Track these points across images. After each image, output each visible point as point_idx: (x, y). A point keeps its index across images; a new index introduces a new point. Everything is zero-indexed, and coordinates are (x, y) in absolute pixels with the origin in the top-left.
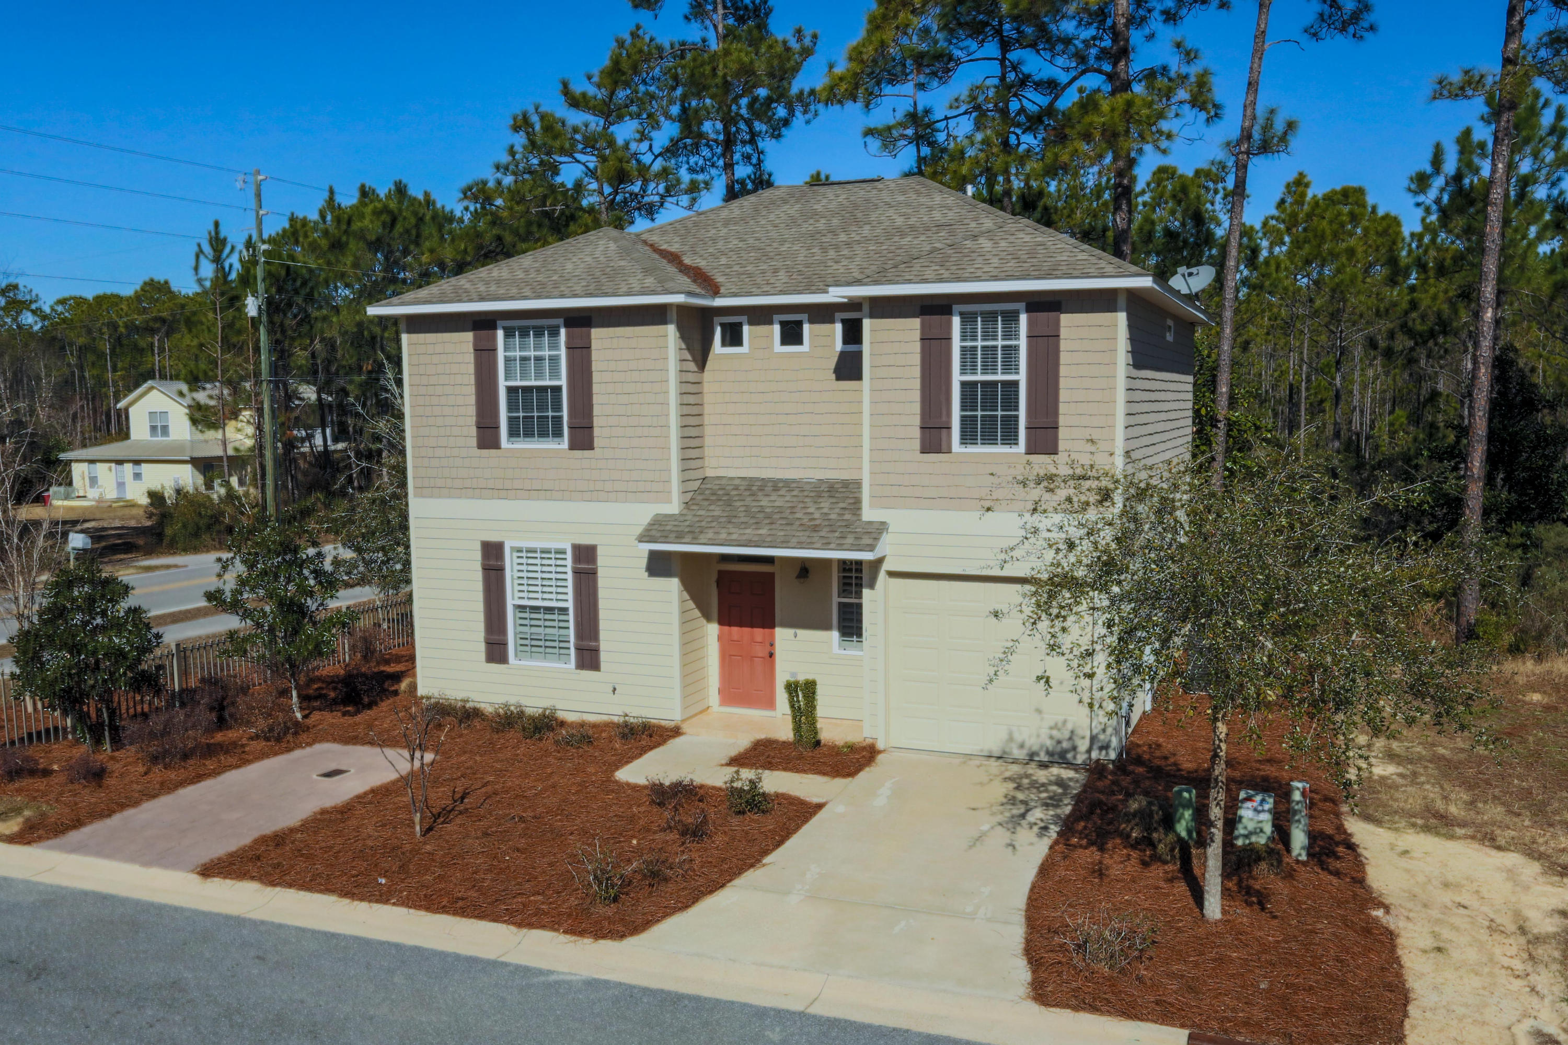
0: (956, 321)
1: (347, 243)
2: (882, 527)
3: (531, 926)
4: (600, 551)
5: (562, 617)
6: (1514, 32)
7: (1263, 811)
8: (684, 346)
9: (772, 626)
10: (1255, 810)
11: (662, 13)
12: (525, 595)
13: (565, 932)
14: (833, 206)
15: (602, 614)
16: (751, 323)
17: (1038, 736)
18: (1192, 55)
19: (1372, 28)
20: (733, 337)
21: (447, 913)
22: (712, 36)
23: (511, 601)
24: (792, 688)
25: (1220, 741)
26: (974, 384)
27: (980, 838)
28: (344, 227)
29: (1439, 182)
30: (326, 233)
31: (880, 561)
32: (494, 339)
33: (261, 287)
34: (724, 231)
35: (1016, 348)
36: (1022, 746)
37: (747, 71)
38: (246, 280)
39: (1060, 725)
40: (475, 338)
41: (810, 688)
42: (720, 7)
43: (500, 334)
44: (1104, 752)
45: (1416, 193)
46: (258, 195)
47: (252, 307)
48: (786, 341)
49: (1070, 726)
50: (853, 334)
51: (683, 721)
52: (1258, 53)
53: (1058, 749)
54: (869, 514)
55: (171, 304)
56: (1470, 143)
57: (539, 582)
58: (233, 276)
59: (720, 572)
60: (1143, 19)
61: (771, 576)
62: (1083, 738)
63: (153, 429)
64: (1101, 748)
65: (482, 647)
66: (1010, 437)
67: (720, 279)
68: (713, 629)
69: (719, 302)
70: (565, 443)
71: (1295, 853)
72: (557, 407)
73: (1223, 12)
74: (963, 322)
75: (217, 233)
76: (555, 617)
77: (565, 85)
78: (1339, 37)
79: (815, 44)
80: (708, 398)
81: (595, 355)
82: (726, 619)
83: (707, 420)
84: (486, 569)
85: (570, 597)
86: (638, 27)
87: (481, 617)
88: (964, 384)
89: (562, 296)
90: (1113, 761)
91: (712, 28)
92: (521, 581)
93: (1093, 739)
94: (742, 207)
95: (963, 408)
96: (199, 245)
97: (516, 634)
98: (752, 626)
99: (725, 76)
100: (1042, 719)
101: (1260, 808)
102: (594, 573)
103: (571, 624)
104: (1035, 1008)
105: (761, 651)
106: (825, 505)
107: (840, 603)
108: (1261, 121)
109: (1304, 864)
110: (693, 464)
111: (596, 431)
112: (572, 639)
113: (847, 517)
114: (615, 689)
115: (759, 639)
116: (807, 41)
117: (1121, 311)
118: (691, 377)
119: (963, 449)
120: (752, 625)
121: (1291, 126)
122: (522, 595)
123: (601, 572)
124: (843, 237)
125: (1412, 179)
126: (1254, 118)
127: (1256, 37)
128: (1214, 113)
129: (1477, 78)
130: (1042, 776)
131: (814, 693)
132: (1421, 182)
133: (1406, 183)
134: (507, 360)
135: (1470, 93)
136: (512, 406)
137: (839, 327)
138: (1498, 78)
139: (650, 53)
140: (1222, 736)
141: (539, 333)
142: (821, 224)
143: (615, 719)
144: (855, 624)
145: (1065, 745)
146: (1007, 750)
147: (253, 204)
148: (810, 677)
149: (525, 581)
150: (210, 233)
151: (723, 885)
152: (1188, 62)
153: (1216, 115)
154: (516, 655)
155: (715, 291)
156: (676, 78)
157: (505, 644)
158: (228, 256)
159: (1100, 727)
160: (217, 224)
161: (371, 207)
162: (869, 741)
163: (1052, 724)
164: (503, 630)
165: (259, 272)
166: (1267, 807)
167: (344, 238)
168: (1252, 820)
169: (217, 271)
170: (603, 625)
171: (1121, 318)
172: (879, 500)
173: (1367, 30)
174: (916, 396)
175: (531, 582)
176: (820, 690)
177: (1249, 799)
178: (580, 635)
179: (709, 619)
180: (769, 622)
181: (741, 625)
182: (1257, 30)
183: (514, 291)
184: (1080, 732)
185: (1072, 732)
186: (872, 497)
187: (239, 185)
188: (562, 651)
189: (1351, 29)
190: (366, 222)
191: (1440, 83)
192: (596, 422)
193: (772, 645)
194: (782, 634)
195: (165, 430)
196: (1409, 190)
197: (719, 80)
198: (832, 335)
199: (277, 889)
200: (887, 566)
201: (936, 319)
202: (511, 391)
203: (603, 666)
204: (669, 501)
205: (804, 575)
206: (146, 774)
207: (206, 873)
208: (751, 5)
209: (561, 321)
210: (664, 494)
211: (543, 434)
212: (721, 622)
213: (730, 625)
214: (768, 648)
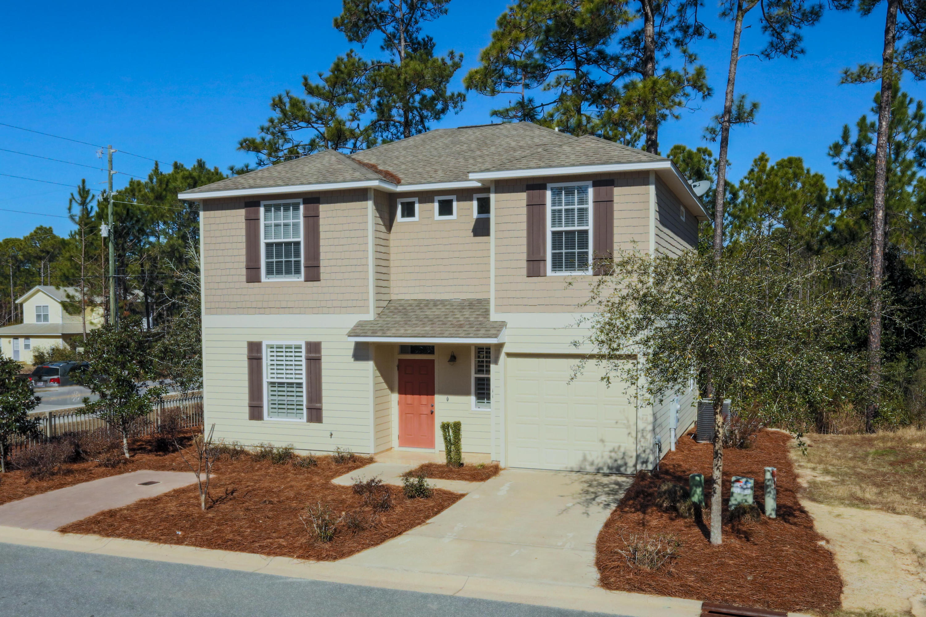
0: (549, 193)
1: (165, 197)
2: (502, 325)
3: (276, 554)
4: (323, 346)
5: (298, 389)
6: (889, 43)
7: (747, 488)
8: (378, 215)
9: (433, 394)
10: (742, 488)
11: (366, 45)
12: (275, 376)
13: (297, 557)
14: (472, 138)
15: (324, 386)
16: (420, 202)
17: (602, 457)
18: (693, 57)
19: (802, 51)
20: (409, 211)
21: (221, 548)
22: (397, 59)
23: (266, 379)
24: (445, 427)
25: (719, 427)
26: (560, 233)
27: (566, 510)
28: (164, 186)
29: (847, 149)
30: (152, 190)
31: (500, 346)
32: (258, 213)
33: (110, 218)
34: (404, 153)
35: (586, 210)
36: (592, 464)
37: (419, 76)
38: (102, 216)
39: (616, 449)
40: (246, 212)
41: (457, 427)
42: (403, 41)
43: (262, 210)
44: (644, 465)
45: (833, 156)
46: (111, 162)
47: (104, 231)
48: (442, 213)
49: (622, 450)
50: (484, 206)
51: (375, 454)
52: (734, 61)
53: (615, 465)
54: (494, 317)
55: (51, 242)
56: (866, 125)
57: (284, 367)
58: (93, 214)
59: (400, 360)
60: (663, 45)
61: (433, 361)
62: (631, 457)
63: (39, 316)
64: (643, 463)
65: (247, 410)
66: (583, 264)
67: (401, 176)
68: (395, 397)
69: (400, 189)
70: (302, 278)
71: (768, 513)
72: (297, 254)
73: (712, 40)
74: (553, 194)
75: (84, 186)
76: (294, 389)
77: (306, 79)
78: (783, 57)
79: (462, 61)
80: (392, 250)
81: (322, 221)
82: (402, 391)
83: (392, 264)
84: (250, 359)
85: (304, 376)
86: (352, 51)
87: (246, 390)
88: (554, 233)
89: (302, 183)
90: (651, 471)
91: (397, 54)
92: (272, 367)
93: (638, 457)
94: (415, 140)
95: (554, 248)
97: (268, 401)
99: (405, 78)
100: (605, 446)
101: (745, 487)
102: (319, 359)
103: (304, 394)
104: (603, 592)
105: (425, 410)
106: (467, 313)
107: (476, 378)
108: (736, 103)
109: (774, 519)
110: (383, 290)
111: (322, 270)
112: (305, 403)
113: (481, 319)
114: (331, 435)
115: (424, 402)
116: (457, 59)
117: (652, 184)
118: (383, 236)
119: (554, 274)
120: (420, 394)
121: (755, 106)
122: (273, 376)
123: (324, 359)
125: (830, 148)
126: (732, 102)
127: (732, 52)
128: (708, 93)
129: (868, 69)
130: (605, 480)
131: (459, 430)
132: (836, 149)
133: (827, 150)
134: (266, 226)
135: (864, 79)
136: (269, 255)
137: (475, 203)
138: (881, 69)
139: (359, 66)
141: (287, 208)
142: (465, 147)
143: (332, 454)
144: (485, 392)
145: (620, 462)
146: (583, 466)
148: (457, 420)
149: (275, 367)
151: (400, 533)
152: (691, 62)
153: (709, 94)
154: (268, 415)
155: (398, 182)
156: (375, 82)
157: (261, 407)
159: (642, 449)
160: (84, 181)
162: (495, 463)
163: (611, 448)
164: (260, 398)
165: (110, 209)
166: (749, 485)
167: (164, 193)
168: (740, 494)
169: (82, 211)
170: (324, 393)
171: (652, 189)
172: (500, 308)
173: (799, 52)
174: (524, 241)
175: (279, 367)
176: (463, 428)
177: (738, 481)
178: (310, 399)
179: (392, 389)
180: (430, 391)
181: (413, 394)
182: (733, 48)
183: (271, 182)
184: (630, 454)
185: (624, 454)
186: (496, 305)
188: (298, 411)
189: (790, 52)
190: (178, 183)
191: (846, 73)
192: (322, 263)
193: (432, 406)
194: (439, 399)
195: (46, 317)
196: (829, 155)
197: (402, 82)
198: (471, 209)
199: (111, 539)
200: (505, 350)
201: (536, 192)
202: (268, 245)
203: (324, 419)
204: (368, 312)
205: (453, 358)
206: (27, 483)
207: (64, 530)
208: (422, 42)
209: (300, 200)
210: (364, 309)
211: (288, 272)
212: (400, 392)
213: (406, 394)
214: (430, 408)
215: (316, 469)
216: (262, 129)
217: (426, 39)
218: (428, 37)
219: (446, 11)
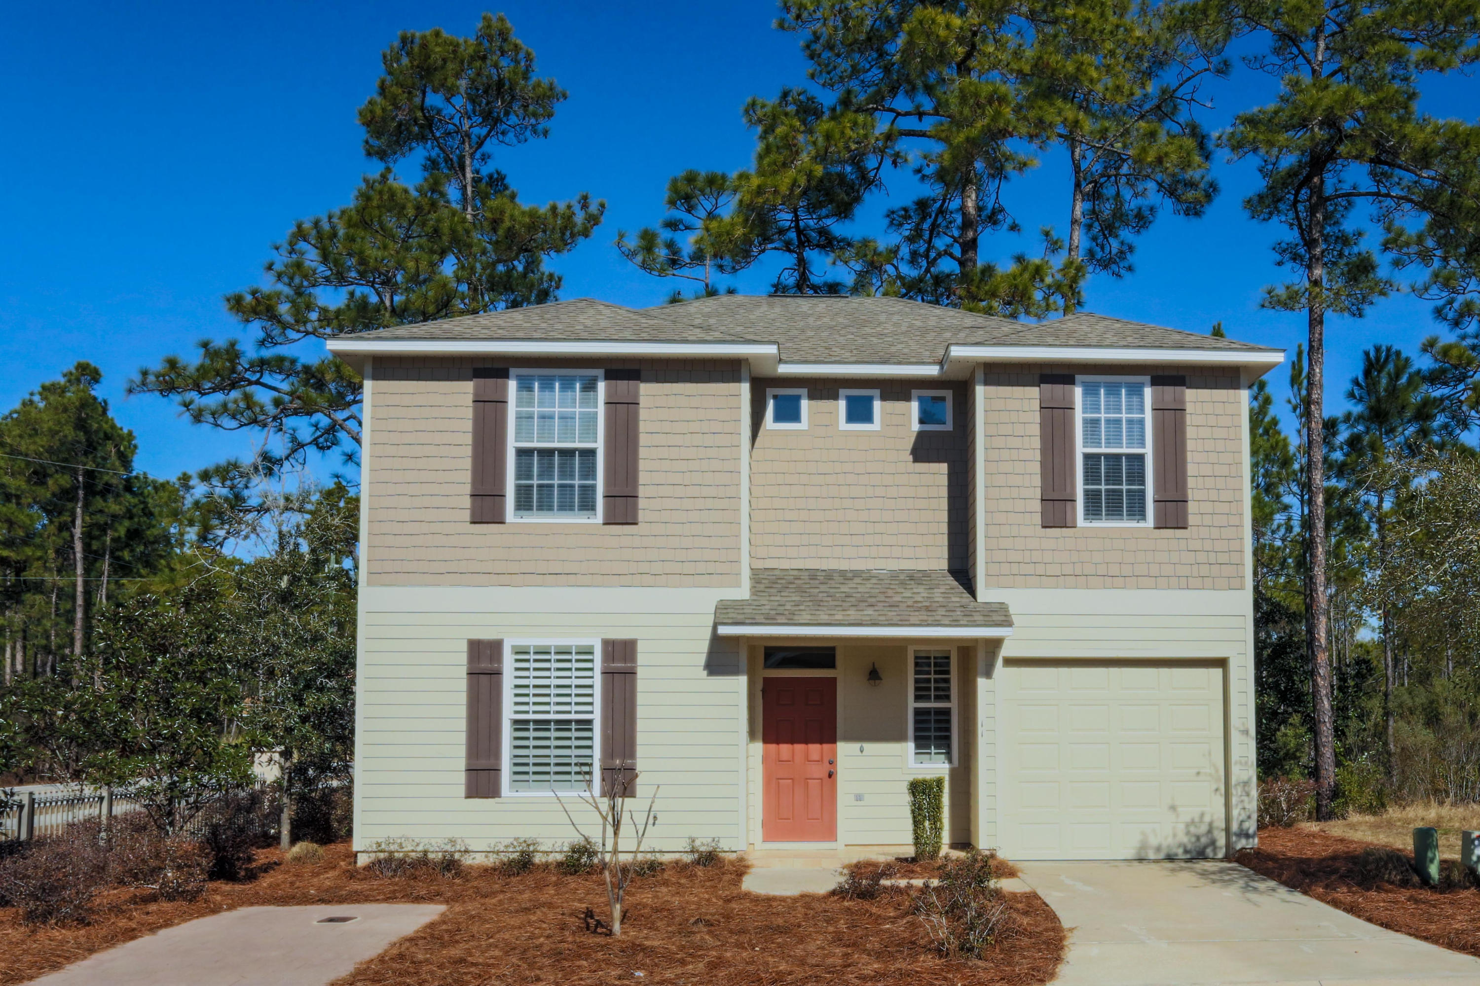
0: (1078, 391)
4: (641, 647)
5: (584, 734)
8: (750, 409)
9: (833, 740)
15: (641, 725)
16: (808, 397)
18: (1059, 244)
20: (788, 411)
26: (1097, 457)
31: (994, 645)
43: (513, 384)
48: (851, 418)
51: (748, 853)
59: (767, 680)
61: (834, 681)
65: (461, 777)
68: (756, 748)
69: (784, 369)
70: (598, 517)
72: (590, 474)
74: (1086, 393)
76: (572, 734)
80: (756, 480)
81: (643, 413)
82: (771, 738)
83: (754, 504)
84: (474, 674)
85: (596, 708)
88: (1087, 457)
95: (1087, 481)
97: (512, 758)
98: (806, 742)
102: (631, 673)
103: (597, 742)
105: (820, 771)
107: (916, 710)
111: (642, 503)
112: (597, 760)
115: (815, 756)
119: (1088, 524)
120: (807, 740)
123: (641, 673)
134: (521, 417)
136: (523, 472)
137: (914, 405)
141: (567, 387)
144: (932, 734)
154: (512, 786)
157: (496, 771)
164: (494, 754)
170: (641, 739)
172: (996, 578)
174: (1036, 467)
178: (608, 753)
179: (752, 734)
180: (829, 737)
181: (792, 742)
191: (1269, 293)
192: (642, 491)
193: (833, 763)
194: (845, 750)
198: (907, 414)
200: (1006, 651)
201: (1057, 388)
202: (523, 453)
203: (640, 790)
204: (738, 585)
205: (874, 675)
209: (600, 372)
210: (733, 578)
211: (566, 506)
212: (766, 741)
213: (778, 742)
214: (826, 767)
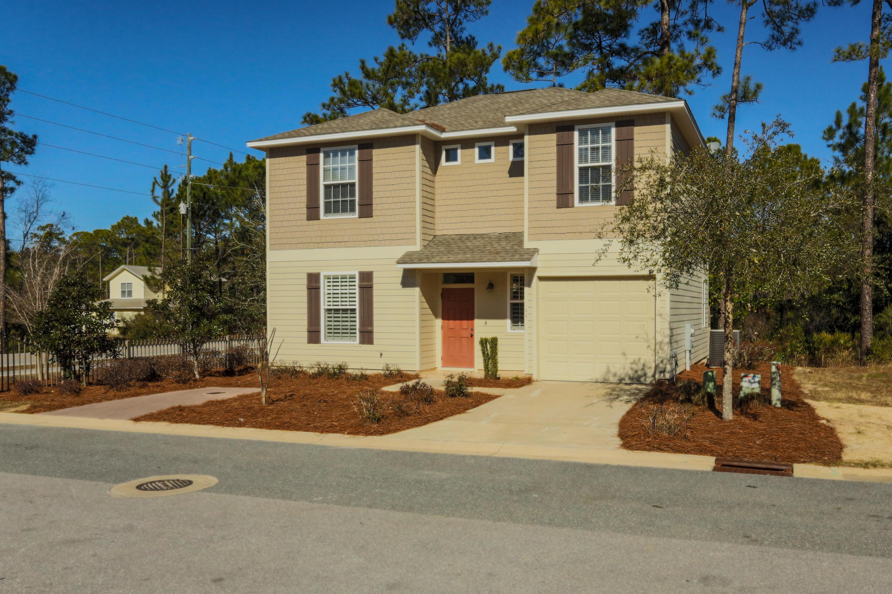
0: (576, 134)
1: (238, 183)
2: (535, 251)
3: (328, 432)
4: (375, 275)
5: (352, 315)
6: (876, 26)
7: (755, 382)
8: (424, 159)
9: (473, 319)
10: (750, 382)
11: (416, 42)
12: (331, 303)
13: (348, 434)
14: (509, 99)
15: (375, 311)
16: (462, 148)
17: (624, 368)
18: (705, 40)
19: (800, 43)
20: (451, 157)
22: (444, 53)
23: (324, 305)
24: (483, 342)
25: (729, 313)
26: (586, 168)
27: (592, 404)
28: (237, 174)
29: (840, 132)
30: (227, 177)
31: (533, 270)
32: (318, 158)
33: (189, 198)
34: (448, 111)
35: (610, 148)
36: (615, 375)
37: (463, 63)
38: (181, 197)
39: (636, 361)
40: (308, 158)
41: (494, 342)
42: (448, 38)
43: (322, 155)
44: (662, 375)
45: (827, 139)
46: (190, 148)
47: (183, 208)
48: (481, 157)
49: (642, 362)
50: (519, 150)
51: (420, 371)
52: (739, 47)
53: (636, 376)
54: (528, 244)
55: (138, 230)
56: (856, 111)
57: (340, 296)
58: (174, 195)
59: (443, 290)
60: (678, 36)
61: (473, 290)
62: (650, 368)
63: (123, 292)
64: (661, 372)
65: (306, 334)
66: (607, 197)
67: (445, 126)
68: (439, 322)
69: (445, 136)
70: (357, 215)
71: (774, 403)
72: (353, 194)
73: (720, 33)
74: (580, 135)
75: (166, 172)
76: (348, 315)
77: (363, 62)
78: (783, 48)
79: (500, 52)
80: (437, 191)
81: (374, 164)
82: (445, 317)
83: (437, 203)
84: (309, 289)
85: (357, 303)
86: (403, 45)
87: (306, 317)
88: (581, 168)
89: (358, 130)
90: (668, 380)
91: (444, 50)
92: (329, 296)
93: (656, 367)
94: (458, 103)
95: (581, 182)
96: (155, 178)
97: (325, 326)
98: (461, 320)
99: (450, 66)
100: (626, 358)
101: (753, 381)
102: (371, 287)
103: (358, 319)
104: (625, 452)
105: (466, 334)
106: (503, 243)
107: (511, 303)
108: (742, 83)
109: (778, 408)
110: (428, 226)
111: (374, 207)
112: (358, 327)
113: (516, 247)
114: (381, 355)
115: (465, 327)
116: (495, 50)
117: (668, 124)
118: (428, 177)
119: (581, 205)
121: (758, 87)
122: (329, 303)
123: (375, 287)
124: (514, 108)
125: (825, 132)
126: (739, 82)
127: (738, 39)
128: (717, 71)
129: (857, 48)
130: (627, 387)
131: (496, 345)
132: (830, 133)
133: (822, 134)
134: (325, 170)
135: (854, 57)
136: (327, 196)
137: (511, 148)
138: (869, 48)
139: (410, 59)
140: (730, 310)
141: (343, 154)
142: (502, 106)
143: (382, 372)
144: (520, 315)
145: (640, 373)
146: (607, 378)
147: (187, 152)
148: (494, 336)
149: (331, 296)
150: (162, 172)
151: (441, 419)
152: (702, 44)
153: (718, 72)
154: (325, 339)
155: (443, 130)
156: (423, 72)
157: (319, 332)
158: (171, 185)
159: (660, 360)
160: (166, 167)
161: (253, 164)
162: (527, 376)
163: (632, 361)
164: (318, 324)
165: (188, 189)
166: (757, 379)
167: (237, 180)
168: (748, 388)
169: (164, 193)
170: (375, 317)
171: (668, 127)
172: (533, 236)
173: (797, 44)
174: (554, 176)
175: (335, 296)
176: (499, 342)
177: (746, 376)
178: (362, 324)
179: (436, 316)
180: (470, 316)
181: (455, 319)
182: (739, 36)
183: (330, 131)
184: (648, 365)
185: (644, 365)
186: (529, 234)
187: (179, 142)
188: (352, 335)
189: (789, 44)
190: (250, 171)
191: (838, 52)
192: (375, 201)
193: (472, 330)
194: (478, 323)
195: (130, 293)
196: (824, 138)
197: (447, 70)
198: (507, 153)
199: (179, 424)
200: (538, 273)
201: (566, 133)
202: (327, 187)
203: (375, 341)
204: (415, 244)
205: (491, 286)
206: (105, 393)
207: (137, 420)
208: (465, 40)
209: (356, 146)
210: (411, 241)
211: (344, 210)
212: (443, 318)
213: (448, 319)
214: (470, 332)
215: (367, 382)
216: (324, 106)
217: (469, 38)
218: (471, 36)
219: (487, 13)
